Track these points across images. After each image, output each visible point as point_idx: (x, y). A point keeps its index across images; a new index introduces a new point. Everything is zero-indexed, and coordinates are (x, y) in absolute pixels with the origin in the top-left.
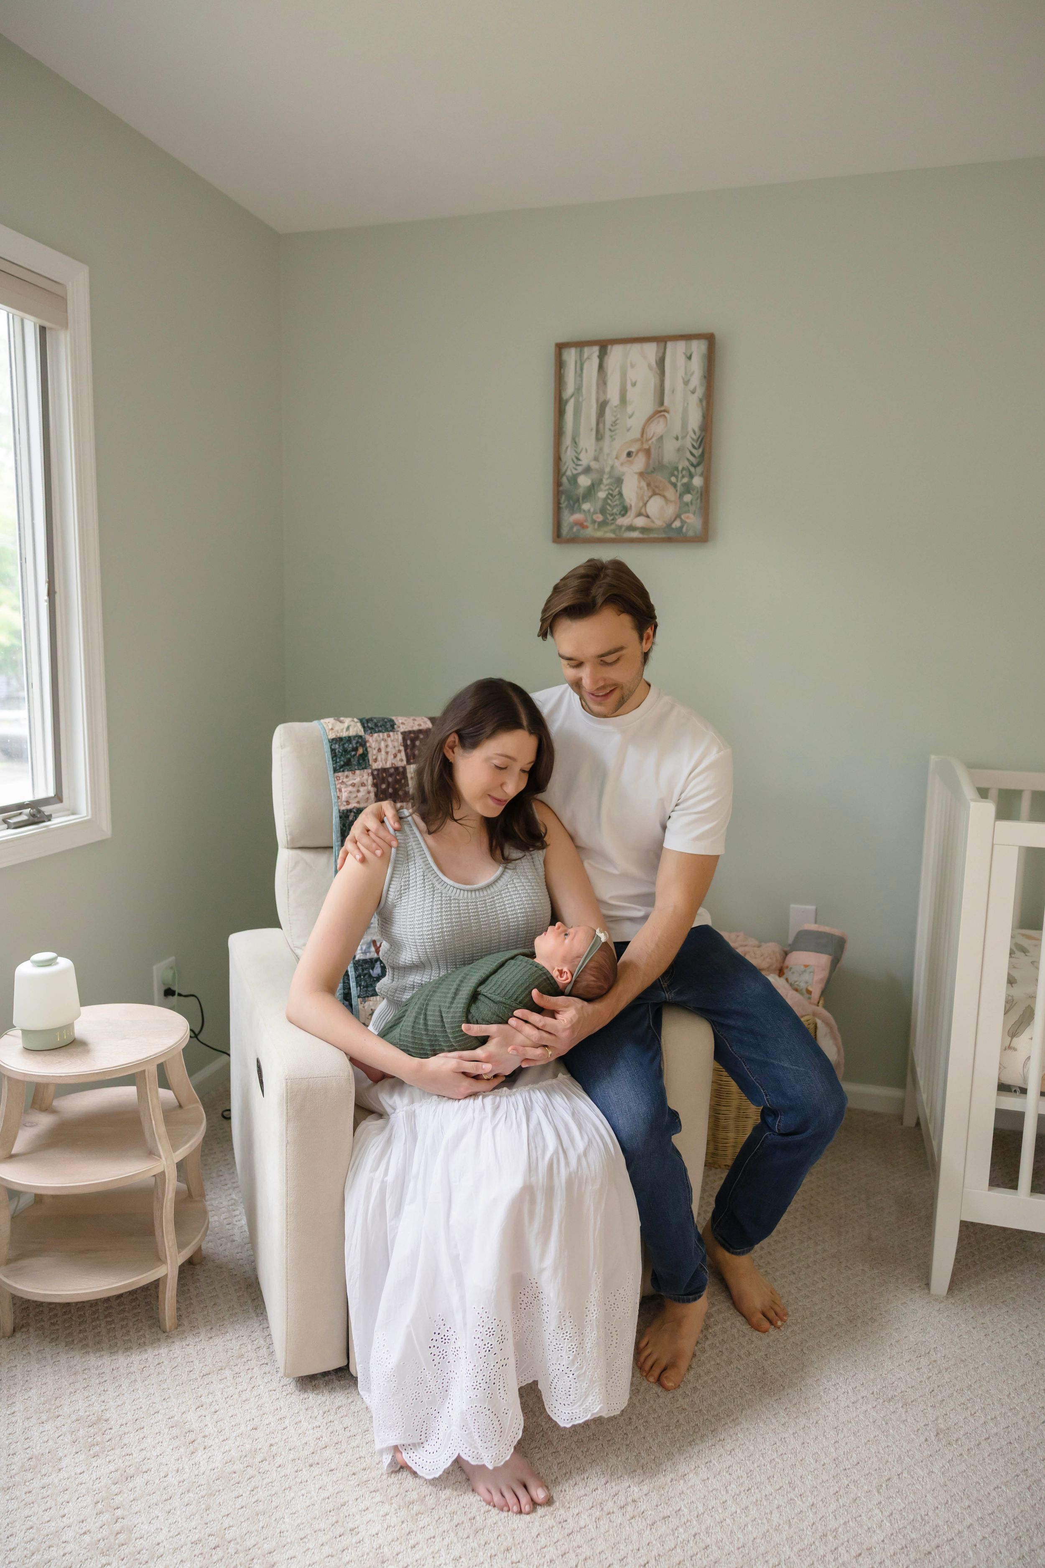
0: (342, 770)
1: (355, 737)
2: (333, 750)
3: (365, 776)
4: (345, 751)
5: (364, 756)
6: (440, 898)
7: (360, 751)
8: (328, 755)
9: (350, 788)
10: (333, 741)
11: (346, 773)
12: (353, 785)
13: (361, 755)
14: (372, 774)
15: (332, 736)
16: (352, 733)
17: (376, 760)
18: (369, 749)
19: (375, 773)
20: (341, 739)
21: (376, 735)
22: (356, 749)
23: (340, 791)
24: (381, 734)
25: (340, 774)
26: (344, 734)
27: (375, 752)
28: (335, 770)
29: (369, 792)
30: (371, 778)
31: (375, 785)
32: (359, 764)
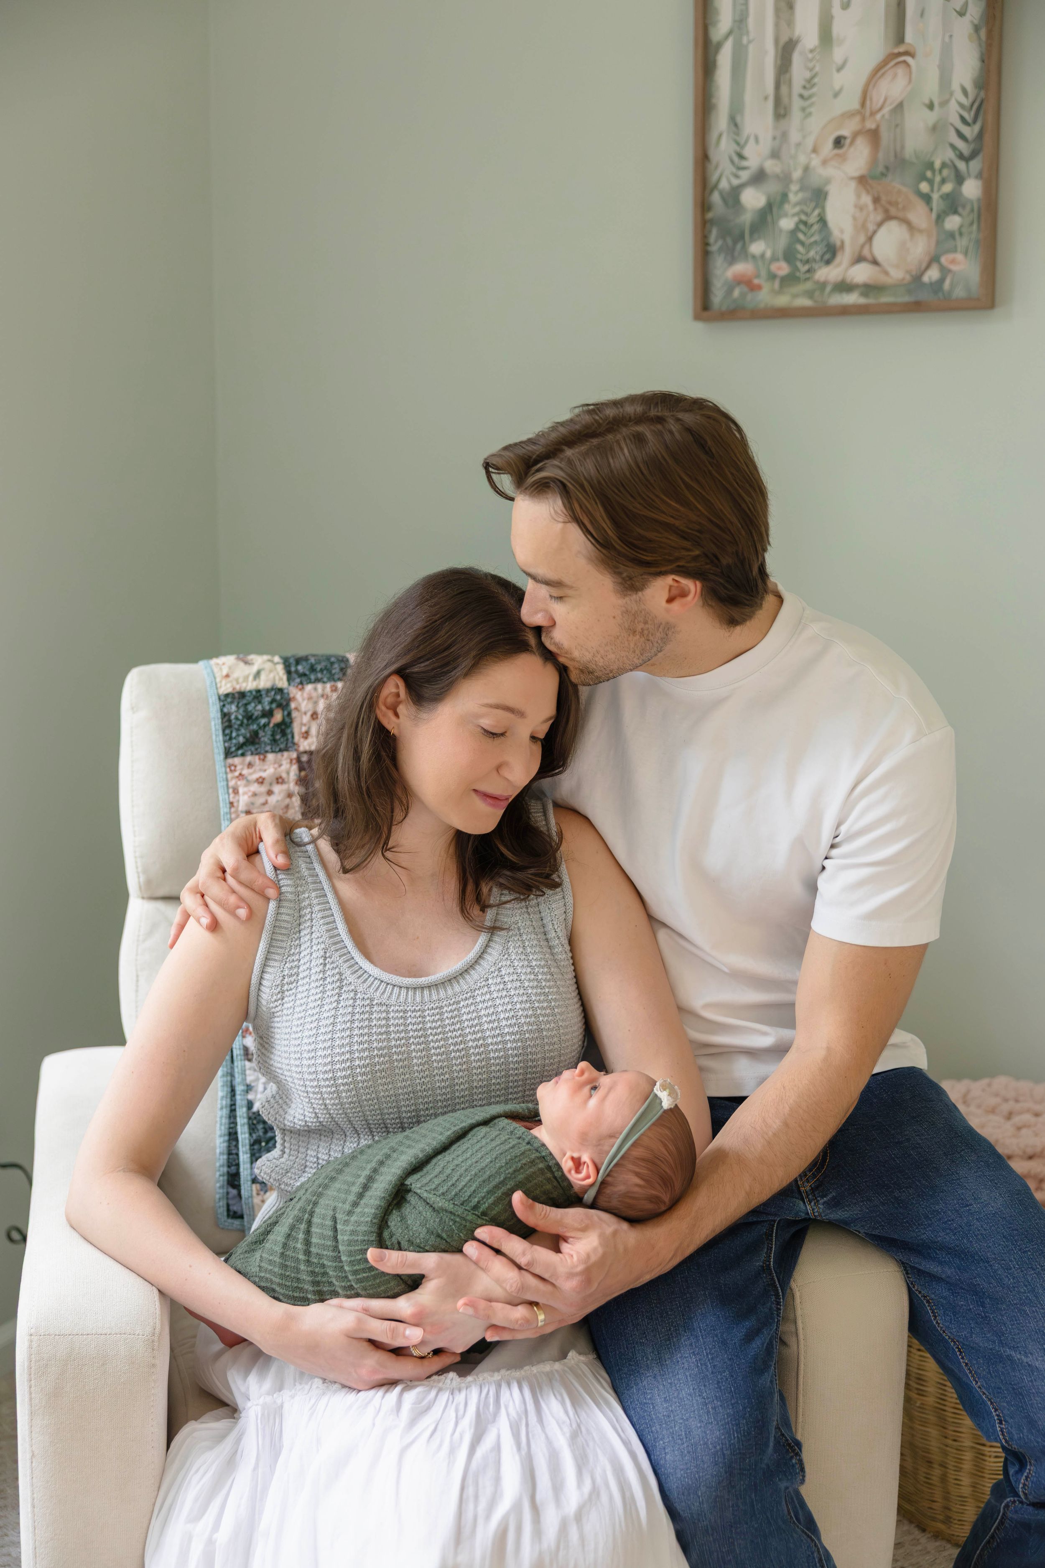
0: (240, 752)
1: (268, 691)
2: (225, 716)
3: (285, 765)
4: (250, 717)
5: (285, 727)
6: (351, 1002)
7: (278, 717)
8: (216, 724)
9: (255, 787)
10: (226, 699)
11: (249, 758)
12: (261, 781)
13: (278, 725)
14: (298, 760)
15: (226, 688)
16: (264, 683)
17: (306, 735)
18: (294, 714)
19: (305, 758)
20: (242, 695)
21: (309, 687)
22: (269, 714)
23: (236, 791)
24: (319, 686)
25: (237, 761)
26: (250, 686)
27: (306, 719)
28: (228, 754)
29: (290, 795)
30: (295, 768)
31: (302, 781)
32: (274, 741)
